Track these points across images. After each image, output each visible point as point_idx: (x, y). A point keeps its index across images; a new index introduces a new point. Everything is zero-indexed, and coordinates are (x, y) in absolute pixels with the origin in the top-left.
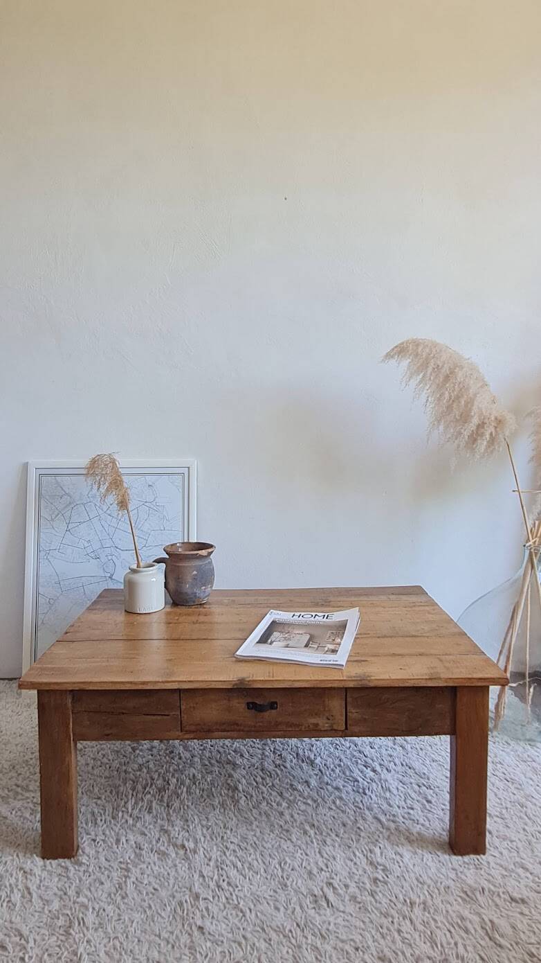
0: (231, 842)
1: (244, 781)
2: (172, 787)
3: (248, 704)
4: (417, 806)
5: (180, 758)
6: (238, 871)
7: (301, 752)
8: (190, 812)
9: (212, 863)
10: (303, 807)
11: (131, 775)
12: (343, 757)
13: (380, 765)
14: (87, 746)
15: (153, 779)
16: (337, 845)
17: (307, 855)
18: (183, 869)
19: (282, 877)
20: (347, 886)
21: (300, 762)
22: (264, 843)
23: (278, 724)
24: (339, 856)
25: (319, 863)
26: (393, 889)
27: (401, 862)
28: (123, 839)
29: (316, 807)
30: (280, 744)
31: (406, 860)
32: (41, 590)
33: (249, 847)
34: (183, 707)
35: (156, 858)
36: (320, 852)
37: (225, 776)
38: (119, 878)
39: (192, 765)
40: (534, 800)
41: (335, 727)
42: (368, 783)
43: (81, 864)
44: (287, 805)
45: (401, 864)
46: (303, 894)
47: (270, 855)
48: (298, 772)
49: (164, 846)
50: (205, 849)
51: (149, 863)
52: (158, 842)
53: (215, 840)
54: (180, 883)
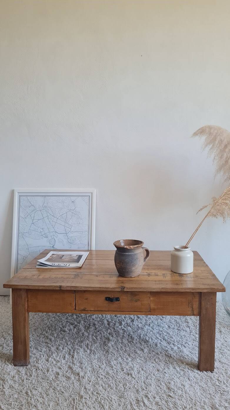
0: (102, 375)
9: (91, 383)
16: (153, 379)
17: (137, 382)
18: (77, 384)
20: (154, 398)
24: (153, 384)
25: (143, 387)
27: (183, 389)
28: (51, 370)
29: (146, 362)
31: (186, 388)
32: (19, 252)
33: (110, 377)
35: (65, 380)
44: (131, 360)
47: (119, 381)
49: (69, 374)
50: (88, 377)
51: (61, 381)
52: (66, 372)
53: (94, 373)
54: (74, 391)
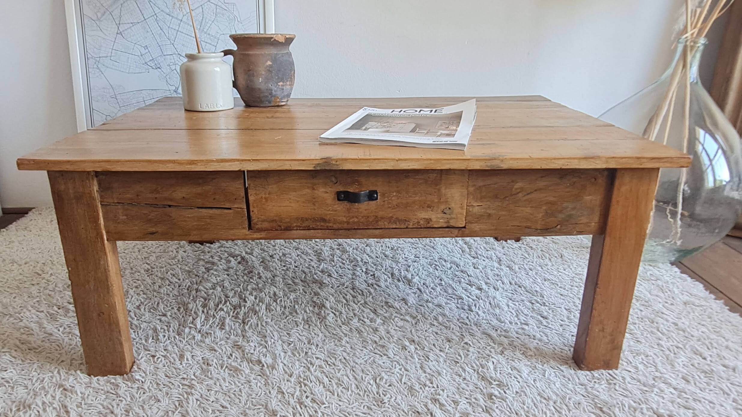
0: (317, 358)
1: (332, 299)
2: (248, 304)
3: (338, 194)
4: (531, 321)
5: (260, 278)
6: (324, 387)
7: (396, 272)
8: (269, 328)
9: (292, 380)
10: (401, 323)
11: (203, 293)
12: (443, 277)
13: (486, 283)
14: (155, 267)
15: (227, 296)
16: (441, 360)
17: (406, 370)
18: (258, 384)
19: (377, 393)
20: (456, 402)
21: (396, 281)
22: (355, 358)
23: (377, 219)
24: (444, 371)
25: (422, 379)
26: (512, 405)
27: (519, 377)
28: (188, 355)
29: (416, 323)
30: (372, 265)
31: (525, 375)
32: (95, 105)
33: (338, 363)
34: (251, 197)
35: (227, 375)
36: (422, 368)
37: (311, 294)
38: (180, 395)
39: (273, 284)
40: (665, 316)
41: (453, 223)
42: (473, 300)
43: (134, 381)
44: (382, 322)
45: (520, 379)
46: (404, 411)
47: (363, 371)
48: (393, 291)
49: (236, 361)
50: (285, 365)
51: (218, 379)
52: (229, 358)
53: (298, 355)
54: (253, 400)
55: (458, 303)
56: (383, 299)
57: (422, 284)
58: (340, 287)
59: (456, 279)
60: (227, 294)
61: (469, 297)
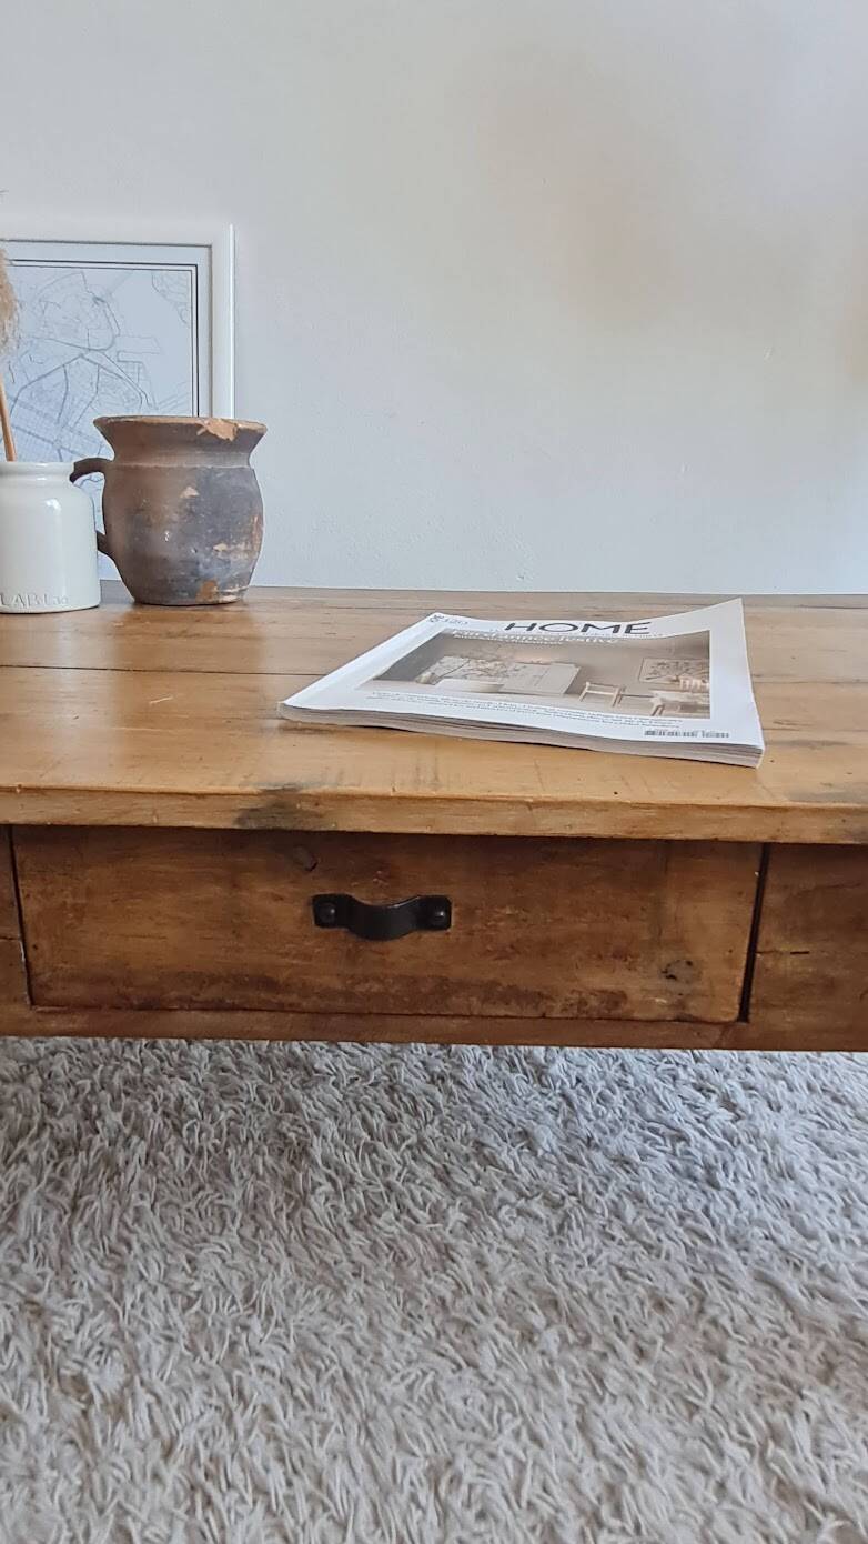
0: (262, 1371)
1: (330, 1126)
2: (102, 1140)
3: (319, 903)
8: (140, 1235)
9: (170, 1472)
10: (517, 1229)
13: (747, 1087)
15: (50, 1107)
16: (643, 1395)
17: (535, 1439)
21: (504, 1066)
22: (379, 1377)
23: (445, 988)
24: (656, 1451)
25: (585, 1486)
29: (561, 1227)
33: (324, 1394)
34: (31, 907)
36: (583, 1427)
37: (277, 1107)
41: (695, 1008)
42: (717, 1147)
44: (464, 1218)
47: (397, 1435)
48: (495, 1101)
53: (205, 1354)
55: (674, 1154)
56: (471, 1129)
57: (574, 1081)
58: (357, 1084)
59: (663, 1066)
60: (54, 1100)
61: (703, 1134)
